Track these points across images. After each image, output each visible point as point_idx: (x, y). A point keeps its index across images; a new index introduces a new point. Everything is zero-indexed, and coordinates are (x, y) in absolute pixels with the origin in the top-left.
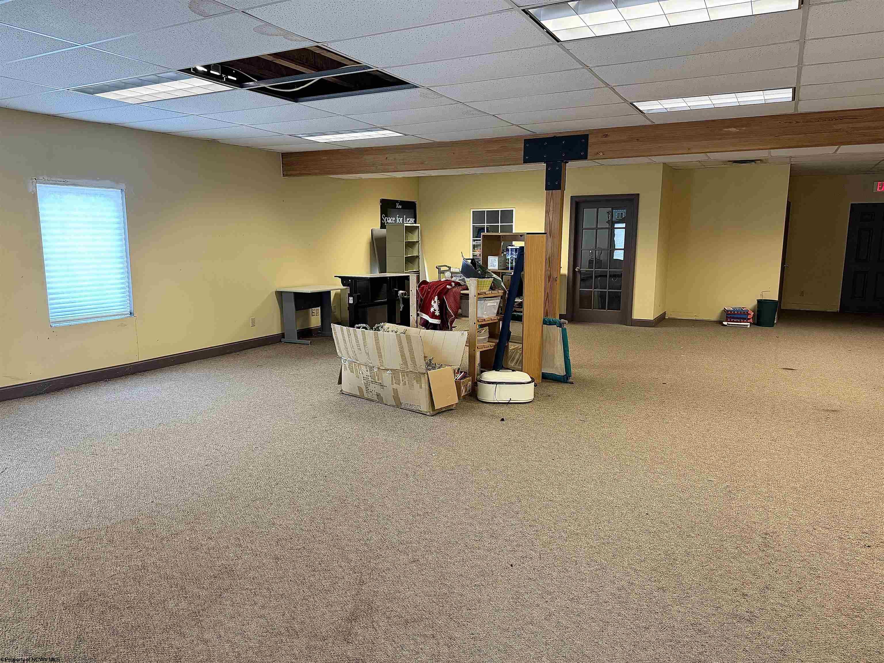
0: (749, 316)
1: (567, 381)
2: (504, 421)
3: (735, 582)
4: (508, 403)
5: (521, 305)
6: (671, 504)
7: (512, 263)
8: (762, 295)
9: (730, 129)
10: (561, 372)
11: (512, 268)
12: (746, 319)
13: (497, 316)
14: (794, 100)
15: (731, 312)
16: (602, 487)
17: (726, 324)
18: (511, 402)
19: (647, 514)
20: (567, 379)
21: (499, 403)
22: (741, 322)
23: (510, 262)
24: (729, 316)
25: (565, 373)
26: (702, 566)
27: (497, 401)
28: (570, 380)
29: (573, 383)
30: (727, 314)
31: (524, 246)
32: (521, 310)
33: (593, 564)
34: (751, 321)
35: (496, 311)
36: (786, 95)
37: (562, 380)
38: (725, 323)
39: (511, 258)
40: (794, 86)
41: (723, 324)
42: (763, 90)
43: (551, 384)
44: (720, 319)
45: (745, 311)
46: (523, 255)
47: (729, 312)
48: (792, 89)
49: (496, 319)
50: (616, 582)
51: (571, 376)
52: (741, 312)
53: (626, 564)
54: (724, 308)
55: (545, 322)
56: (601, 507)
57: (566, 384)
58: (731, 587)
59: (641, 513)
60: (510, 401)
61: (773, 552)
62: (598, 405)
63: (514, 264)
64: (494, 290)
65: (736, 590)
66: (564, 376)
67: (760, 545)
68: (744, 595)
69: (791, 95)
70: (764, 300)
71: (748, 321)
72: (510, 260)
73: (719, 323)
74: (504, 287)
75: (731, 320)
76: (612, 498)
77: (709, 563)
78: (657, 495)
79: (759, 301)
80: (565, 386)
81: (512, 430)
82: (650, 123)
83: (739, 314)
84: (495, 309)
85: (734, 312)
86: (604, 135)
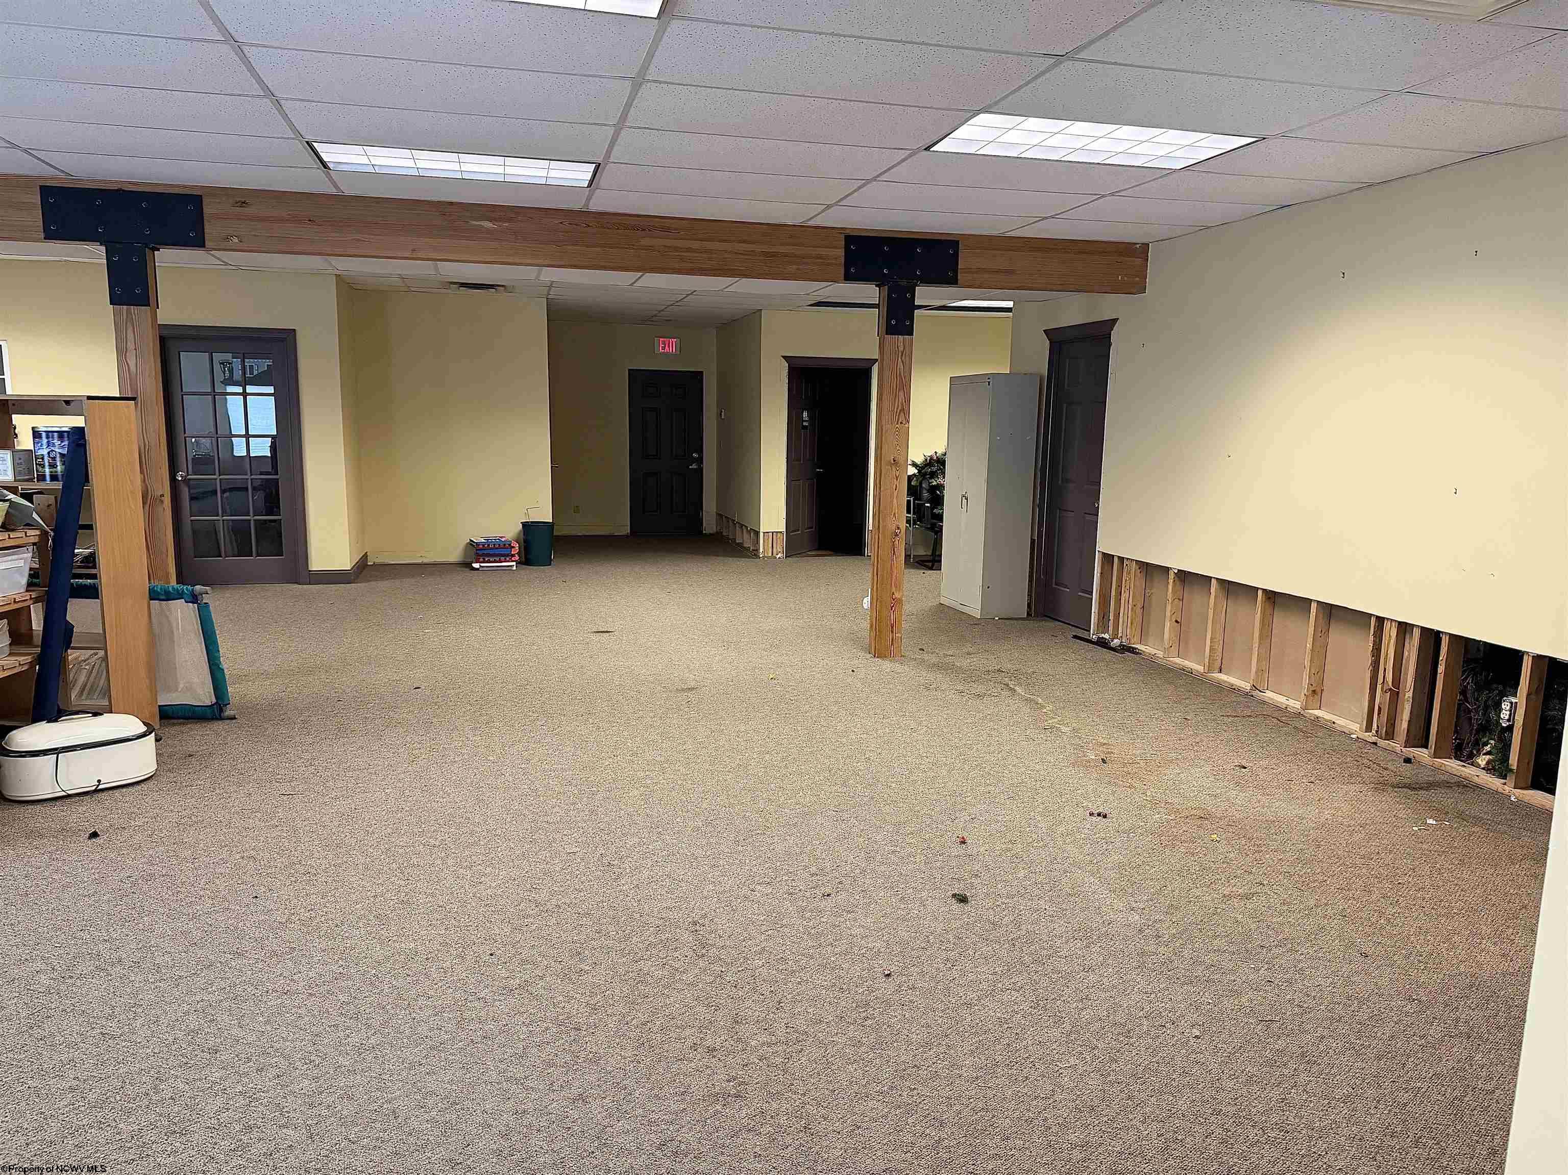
0: (513, 550)
1: (220, 715)
2: (98, 836)
3: (688, 1032)
4: (96, 791)
5: (91, 560)
6: (526, 920)
7: (53, 466)
8: (527, 514)
9: (482, 223)
10: (204, 696)
11: (54, 478)
12: (509, 557)
13: (27, 591)
14: (590, 187)
15: (483, 545)
16: (382, 927)
17: (479, 567)
18: (101, 787)
19: (491, 955)
20: (221, 710)
21: (69, 796)
22: (501, 562)
23: (47, 464)
24: (480, 552)
25: (214, 700)
26: (627, 1024)
27: (63, 794)
28: (228, 712)
29: (235, 718)
30: (477, 550)
31: (84, 426)
32: (93, 571)
33: (430, 1102)
34: (517, 558)
35: (24, 581)
36: (581, 174)
37: (209, 715)
38: (476, 565)
39: (49, 453)
40: (599, 160)
41: (474, 568)
42: (550, 160)
43: (185, 728)
44: (465, 558)
45: (506, 543)
46: (84, 446)
47: (481, 546)
48: (595, 165)
49: (28, 598)
50: (491, 1121)
51: (229, 704)
52: (499, 545)
53: (494, 1076)
54: (471, 540)
55: (154, 595)
56: (399, 971)
57: (220, 722)
58: (686, 1043)
59: (479, 956)
60: (98, 786)
61: (718, 953)
62: (307, 756)
63: (59, 468)
64: (13, 530)
65: (694, 1047)
66: (213, 705)
67: (694, 948)
68: (711, 1050)
69: (589, 176)
70: (532, 522)
71: (513, 559)
72: (46, 459)
73: (465, 565)
74: (41, 522)
75: (484, 559)
76: (413, 945)
77: (634, 1011)
78: (493, 909)
79: (524, 525)
80: (218, 726)
81: (128, 854)
82: (333, 191)
83: (497, 548)
84: (22, 575)
85: (489, 545)
86: (237, 203)
